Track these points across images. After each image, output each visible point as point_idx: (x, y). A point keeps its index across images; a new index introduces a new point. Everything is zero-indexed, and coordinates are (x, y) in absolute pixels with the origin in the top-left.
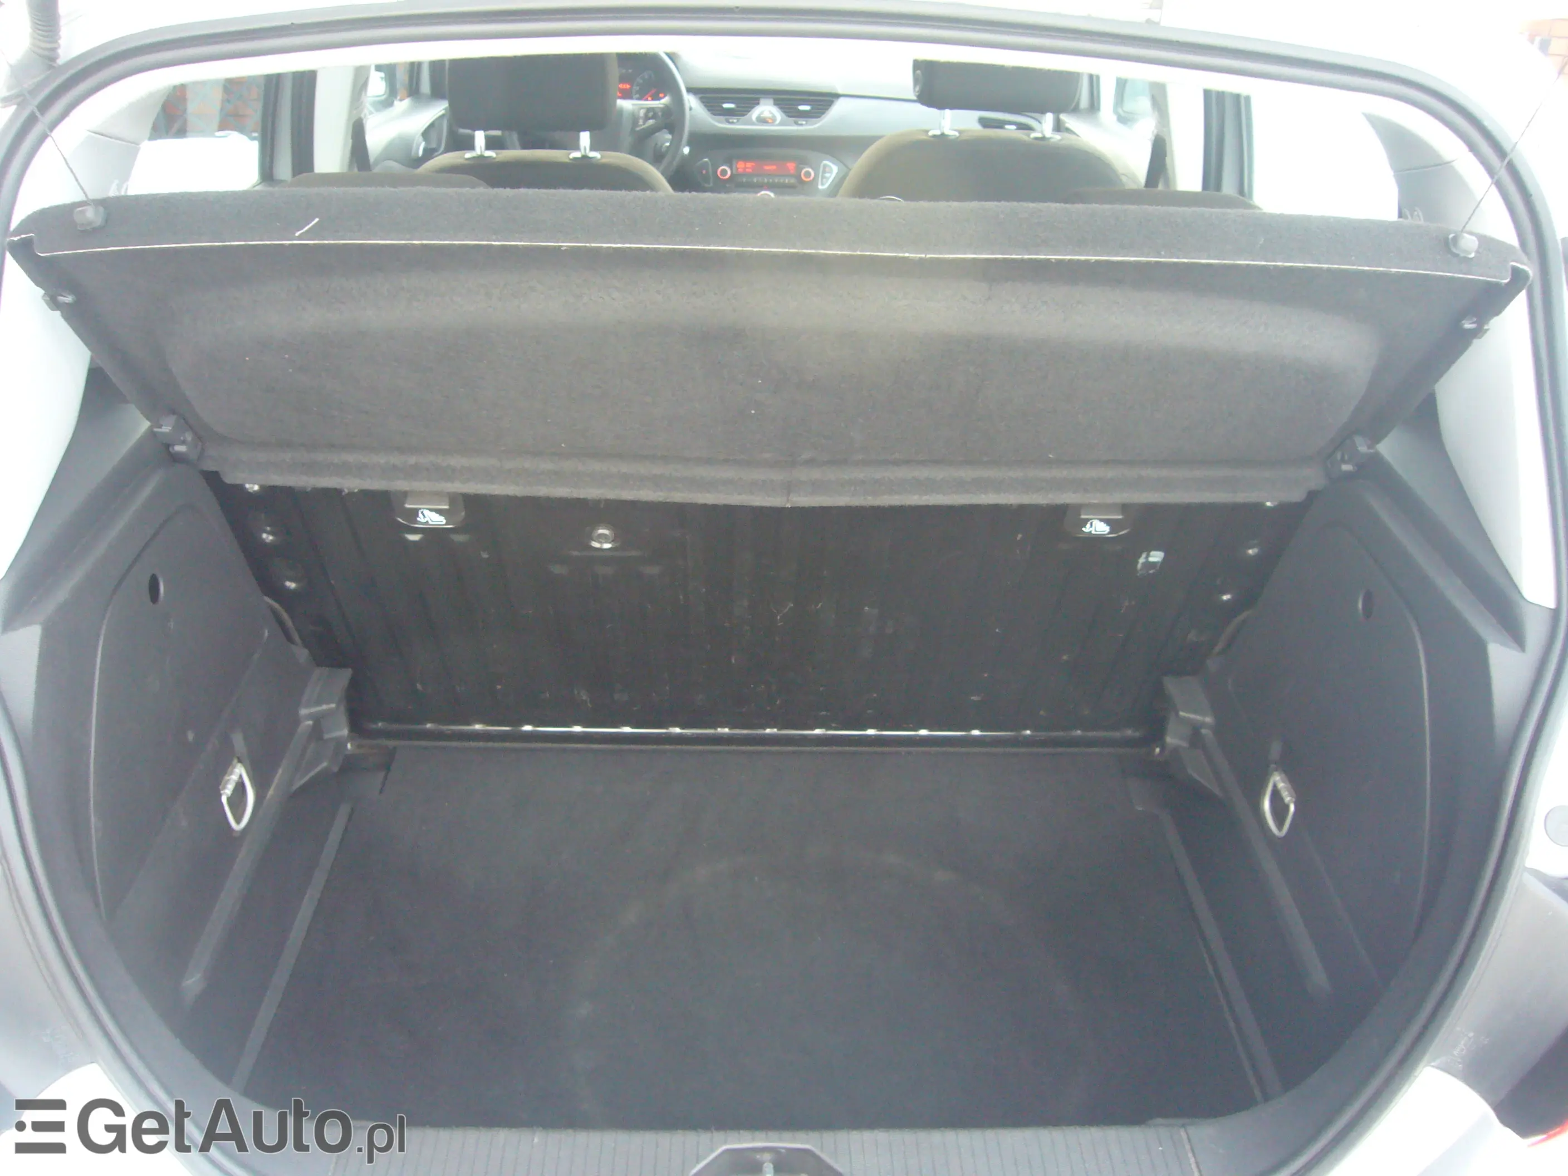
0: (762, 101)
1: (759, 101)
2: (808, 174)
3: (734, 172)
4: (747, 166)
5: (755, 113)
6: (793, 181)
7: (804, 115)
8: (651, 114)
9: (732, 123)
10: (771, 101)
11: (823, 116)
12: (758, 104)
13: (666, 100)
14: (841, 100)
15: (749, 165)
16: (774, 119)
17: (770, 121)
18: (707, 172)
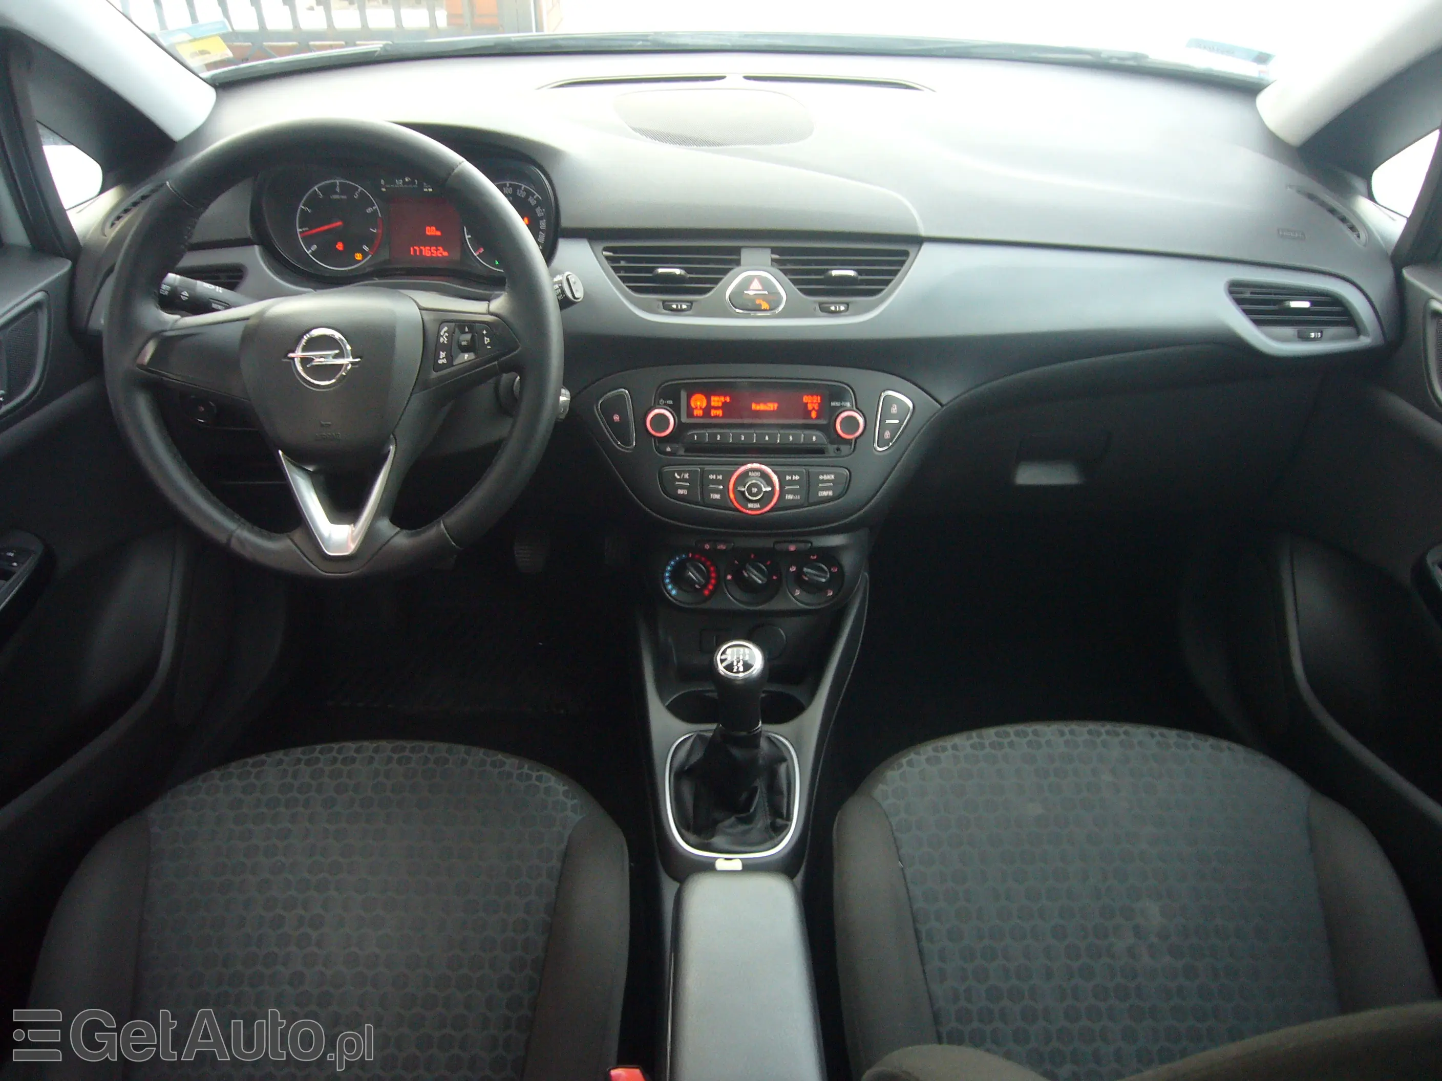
0: (746, 256)
1: (740, 255)
2: (851, 423)
3: (684, 419)
4: (713, 404)
5: (732, 283)
6: (815, 437)
7: (843, 288)
8: (465, 339)
9: (678, 311)
10: (766, 256)
11: (887, 289)
12: (738, 263)
13: (500, 303)
14: (926, 248)
15: (716, 401)
16: (774, 302)
17: (765, 306)
18: (624, 417)
